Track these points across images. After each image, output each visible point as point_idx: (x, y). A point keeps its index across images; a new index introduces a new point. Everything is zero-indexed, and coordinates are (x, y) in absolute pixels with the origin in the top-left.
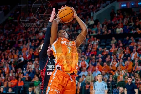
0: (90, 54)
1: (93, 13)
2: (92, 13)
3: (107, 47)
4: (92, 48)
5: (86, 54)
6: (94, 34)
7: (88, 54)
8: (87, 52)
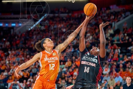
0: (112, 61)
1: (115, 23)
2: (113, 23)
3: (128, 54)
4: (113, 55)
5: (108, 60)
6: (116, 42)
7: (109, 60)
8: (109, 58)
